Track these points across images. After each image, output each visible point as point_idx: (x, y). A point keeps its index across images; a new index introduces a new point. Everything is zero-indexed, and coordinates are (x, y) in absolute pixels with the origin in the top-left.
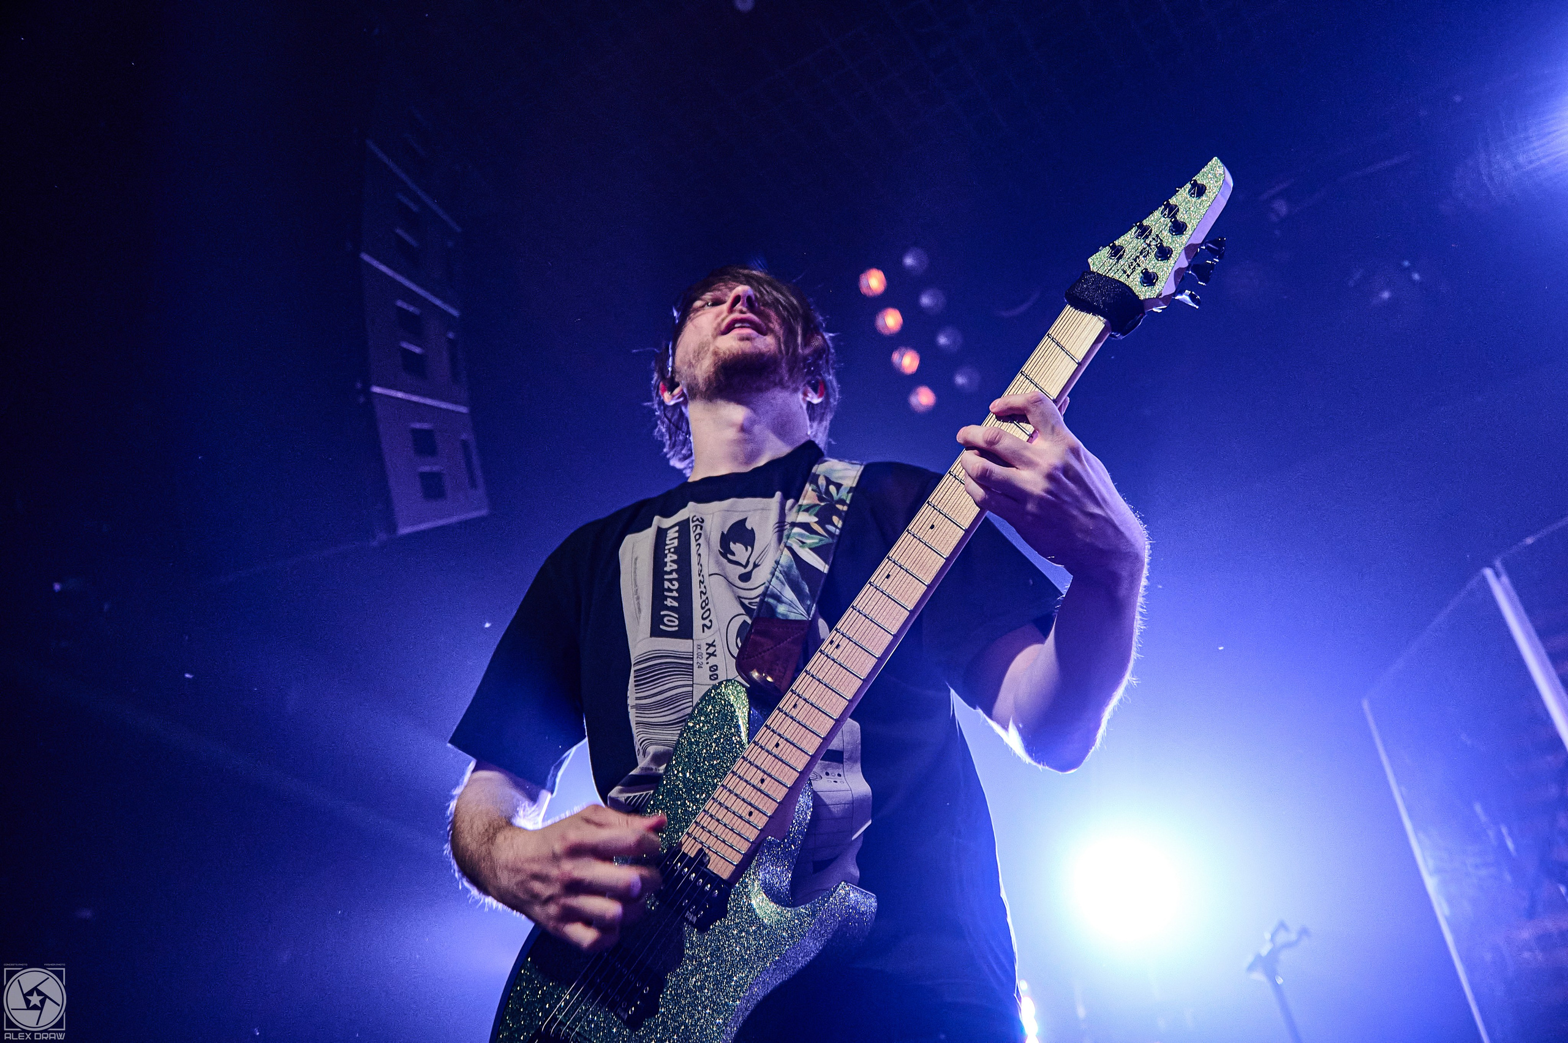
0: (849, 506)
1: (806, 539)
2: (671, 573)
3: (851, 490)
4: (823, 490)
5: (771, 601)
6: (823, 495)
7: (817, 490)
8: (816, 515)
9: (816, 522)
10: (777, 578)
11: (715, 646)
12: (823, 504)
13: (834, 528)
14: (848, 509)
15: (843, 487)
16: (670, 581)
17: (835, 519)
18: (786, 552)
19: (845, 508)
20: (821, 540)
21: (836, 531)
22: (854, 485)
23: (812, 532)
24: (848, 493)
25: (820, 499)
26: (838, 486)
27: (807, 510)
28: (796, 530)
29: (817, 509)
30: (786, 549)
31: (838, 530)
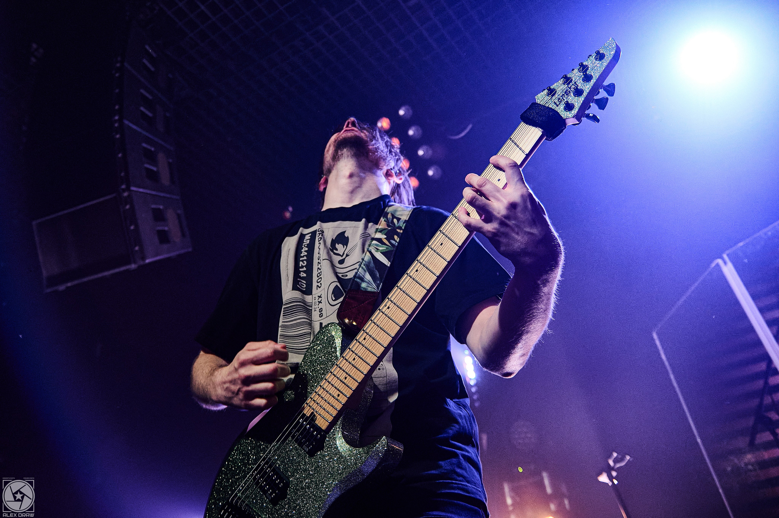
0: (403, 230)
1: (379, 247)
2: (303, 257)
3: (405, 221)
4: (390, 221)
5: (358, 280)
6: (390, 223)
7: (387, 221)
8: (385, 235)
9: (385, 238)
10: (362, 268)
11: (321, 297)
12: (389, 229)
13: (395, 242)
14: (403, 232)
15: (401, 220)
16: (303, 261)
17: (396, 237)
18: (368, 254)
19: (401, 231)
20: (387, 248)
21: (395, 244)
22: (407, 219)
23: (383, 243)
24: (404, 223)
25: (388, 226)
26: (399, 219)
27: (380, 232)
28: (374, 242)
29: (386, 231)
30: (368, 252)
31: (396, 243)
